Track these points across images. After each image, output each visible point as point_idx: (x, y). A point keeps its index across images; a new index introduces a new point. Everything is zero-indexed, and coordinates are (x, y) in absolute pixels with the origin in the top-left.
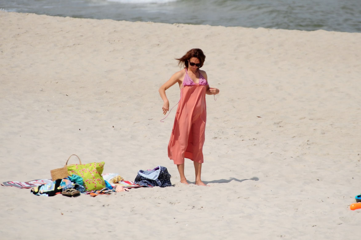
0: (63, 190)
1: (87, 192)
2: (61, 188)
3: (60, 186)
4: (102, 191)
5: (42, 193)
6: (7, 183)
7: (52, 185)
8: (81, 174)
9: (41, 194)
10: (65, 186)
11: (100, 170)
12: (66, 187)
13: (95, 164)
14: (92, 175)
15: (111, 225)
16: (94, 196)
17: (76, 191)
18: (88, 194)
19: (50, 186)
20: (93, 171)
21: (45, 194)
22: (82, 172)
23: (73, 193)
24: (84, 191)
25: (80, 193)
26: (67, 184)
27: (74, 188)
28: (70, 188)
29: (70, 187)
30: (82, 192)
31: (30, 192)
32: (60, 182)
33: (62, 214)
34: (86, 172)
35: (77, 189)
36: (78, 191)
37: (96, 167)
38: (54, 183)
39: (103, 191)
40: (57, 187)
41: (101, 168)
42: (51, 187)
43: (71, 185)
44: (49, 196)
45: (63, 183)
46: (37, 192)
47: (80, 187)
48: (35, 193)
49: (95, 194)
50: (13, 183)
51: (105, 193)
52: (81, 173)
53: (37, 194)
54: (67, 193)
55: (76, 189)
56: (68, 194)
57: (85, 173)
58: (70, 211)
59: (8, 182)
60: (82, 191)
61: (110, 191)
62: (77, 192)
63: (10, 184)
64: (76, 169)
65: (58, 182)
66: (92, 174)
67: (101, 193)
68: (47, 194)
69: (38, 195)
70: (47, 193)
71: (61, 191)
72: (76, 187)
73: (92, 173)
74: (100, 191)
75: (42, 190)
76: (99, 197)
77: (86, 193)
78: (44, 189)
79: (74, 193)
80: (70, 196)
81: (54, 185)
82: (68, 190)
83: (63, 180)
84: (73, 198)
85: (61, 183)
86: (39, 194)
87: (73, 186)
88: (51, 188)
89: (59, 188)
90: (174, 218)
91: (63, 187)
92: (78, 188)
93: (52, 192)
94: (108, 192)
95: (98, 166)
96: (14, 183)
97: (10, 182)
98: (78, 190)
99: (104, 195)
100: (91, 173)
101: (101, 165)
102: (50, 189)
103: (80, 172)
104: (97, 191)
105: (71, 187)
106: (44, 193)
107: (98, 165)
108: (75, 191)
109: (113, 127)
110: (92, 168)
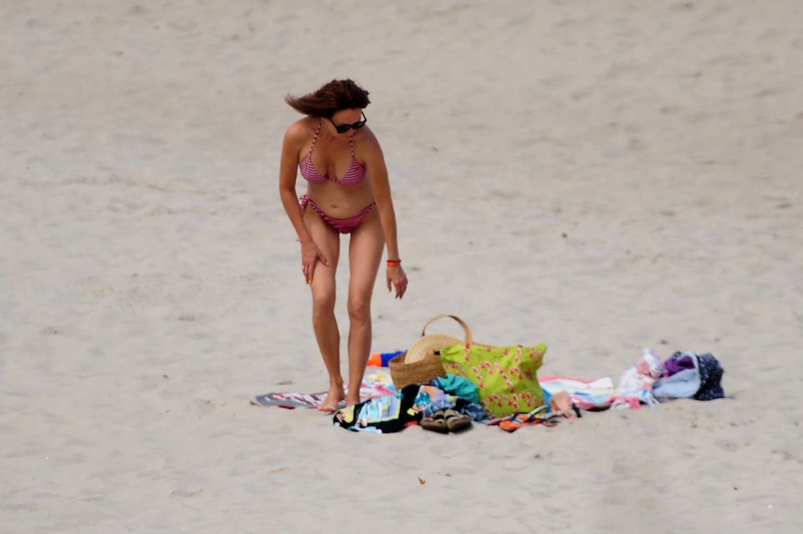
0: (424, 416)
1: (490, 419)
2: (417, 412)
3: (415, 406)
4: (533, 416)
5: (365, 424)
6: (268, 399)
7: (392, 402)
8: (479, 378)
9: (362, 426)
10: (430, 405)
11: (530, 370)
12: (432, 408)
13: (518, 352)
14: (509, 384)
15: (557, 511)
16: (512, 431)
17: (461, 416)
18: (494, 424)
19: (386, 407)
20: (512, 373)
21: (373, 429)
22: (480, 370)
23: (453, 424)
24: (485, 417)
25: (473, 423)
26: (434, 399)
27: (454, 409)
28: (444, 410)
29: (443, 405)
30: (476, 420)
31: (332, 422)
32: (416, 394)
33: (422, 482)
34: (491, 373)
35: (463, 410)
36: (466, 416)
37: (519, 362)
38: (398, 398)
39: (537, 416)
40: (408, 409)
41: (536, 362)
42: (389, 408)
43: (445, 401)
44: (384, 432)
45: (422, 395)
46: (353, 423)
47: (472, 407)
48: (345, 425)
49: (514, 424)
50: (282, 397)
51: (541, 421)
52: (478, 375)
53: (352, 427)
54: (436, 423)
55: (460, 411)
56: (439, 425)
57: (488, 375)
58: (446, 473)
59: (270, 396)
60: (477, 416)
61: (555, 416)
62: (464, 418)
63: (277, 399)
64: (464, 361)
65: (409, 395)
66: (508, 381)
67: (531, 421)
68: (377, 428)
69: (355, 430)
70: (379, 425)
71: (418, 418)
72: (461, 405)
73: (510, 377)
74: (529, 415)
75: (364, 417)
76: (526, 431)
77: (488, 422)
78: (372, 414)
79: (456, 422)
80: (444, 430)
81: (398, 403)
82: (437, 413)
83: (422, 388)
84: (451, 438)
85: (418, 396)
86: (356, 427)
87: (451, 403)
88: (388, 411)
89: (411, 412)
90: (736, 489)
91: (423, 409)
92: (466, 408)
93: (393, 421)
94: (550, 418)
95: (525, 358)
96: (288, 398)
97: (274, 396)
98: (465, 413)
99: (540, 426)
100: (505, 377)
101: (536, 356)
102: (388, 415)
103: (475, 370)
104: (521, 416)
105: (447, 405)
106: (370, 425)
107: (528, 354)
108: (459, 416)
109: (565, 236)
110: (509, 363)
